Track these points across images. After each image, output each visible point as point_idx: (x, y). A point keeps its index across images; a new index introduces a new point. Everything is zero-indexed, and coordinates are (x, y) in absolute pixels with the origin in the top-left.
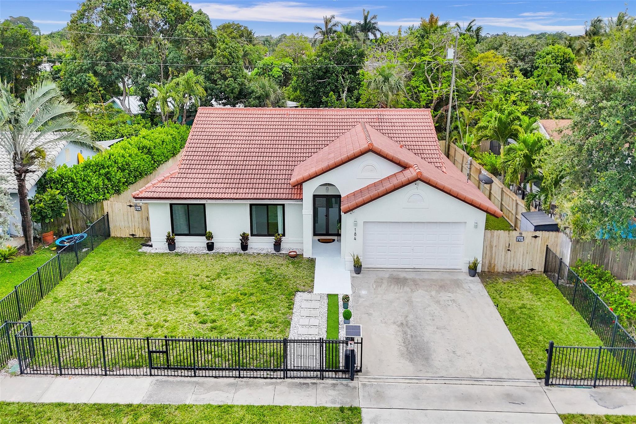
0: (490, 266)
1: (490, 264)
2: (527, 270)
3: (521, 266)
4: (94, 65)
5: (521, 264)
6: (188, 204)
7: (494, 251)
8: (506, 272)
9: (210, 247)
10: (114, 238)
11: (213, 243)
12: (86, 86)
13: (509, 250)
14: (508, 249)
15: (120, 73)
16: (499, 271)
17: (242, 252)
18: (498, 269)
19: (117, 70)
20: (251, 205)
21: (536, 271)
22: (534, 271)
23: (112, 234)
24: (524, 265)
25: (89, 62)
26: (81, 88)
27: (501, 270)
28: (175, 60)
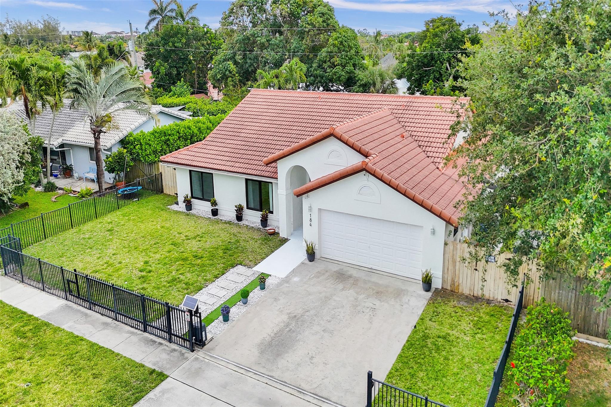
0: (454, 284)
1: (453, 281)
2: (499, 299)
3: (491, 293)
4: (235, 54)
5: (492, 290)
6: (202, 173)
7: (457, 267)
8: (473, 296)
9: (215, 213)
10: (166, 194)
11: (217, 209)
12: (227, 72)
13: (476, 270)
14: (475, 268)
15: (252, 61)
16: (464, 292)
17: (237, 222)
18: (463, 290)
19: (250, 59)
20: (247, 180)
21: (512, 303)
22: (509, 303)
23: (165, 192)
24: (496, 292)
25: (231, 52)
26: (225, 75)
27: (466, 292)
28: (296, 50)
